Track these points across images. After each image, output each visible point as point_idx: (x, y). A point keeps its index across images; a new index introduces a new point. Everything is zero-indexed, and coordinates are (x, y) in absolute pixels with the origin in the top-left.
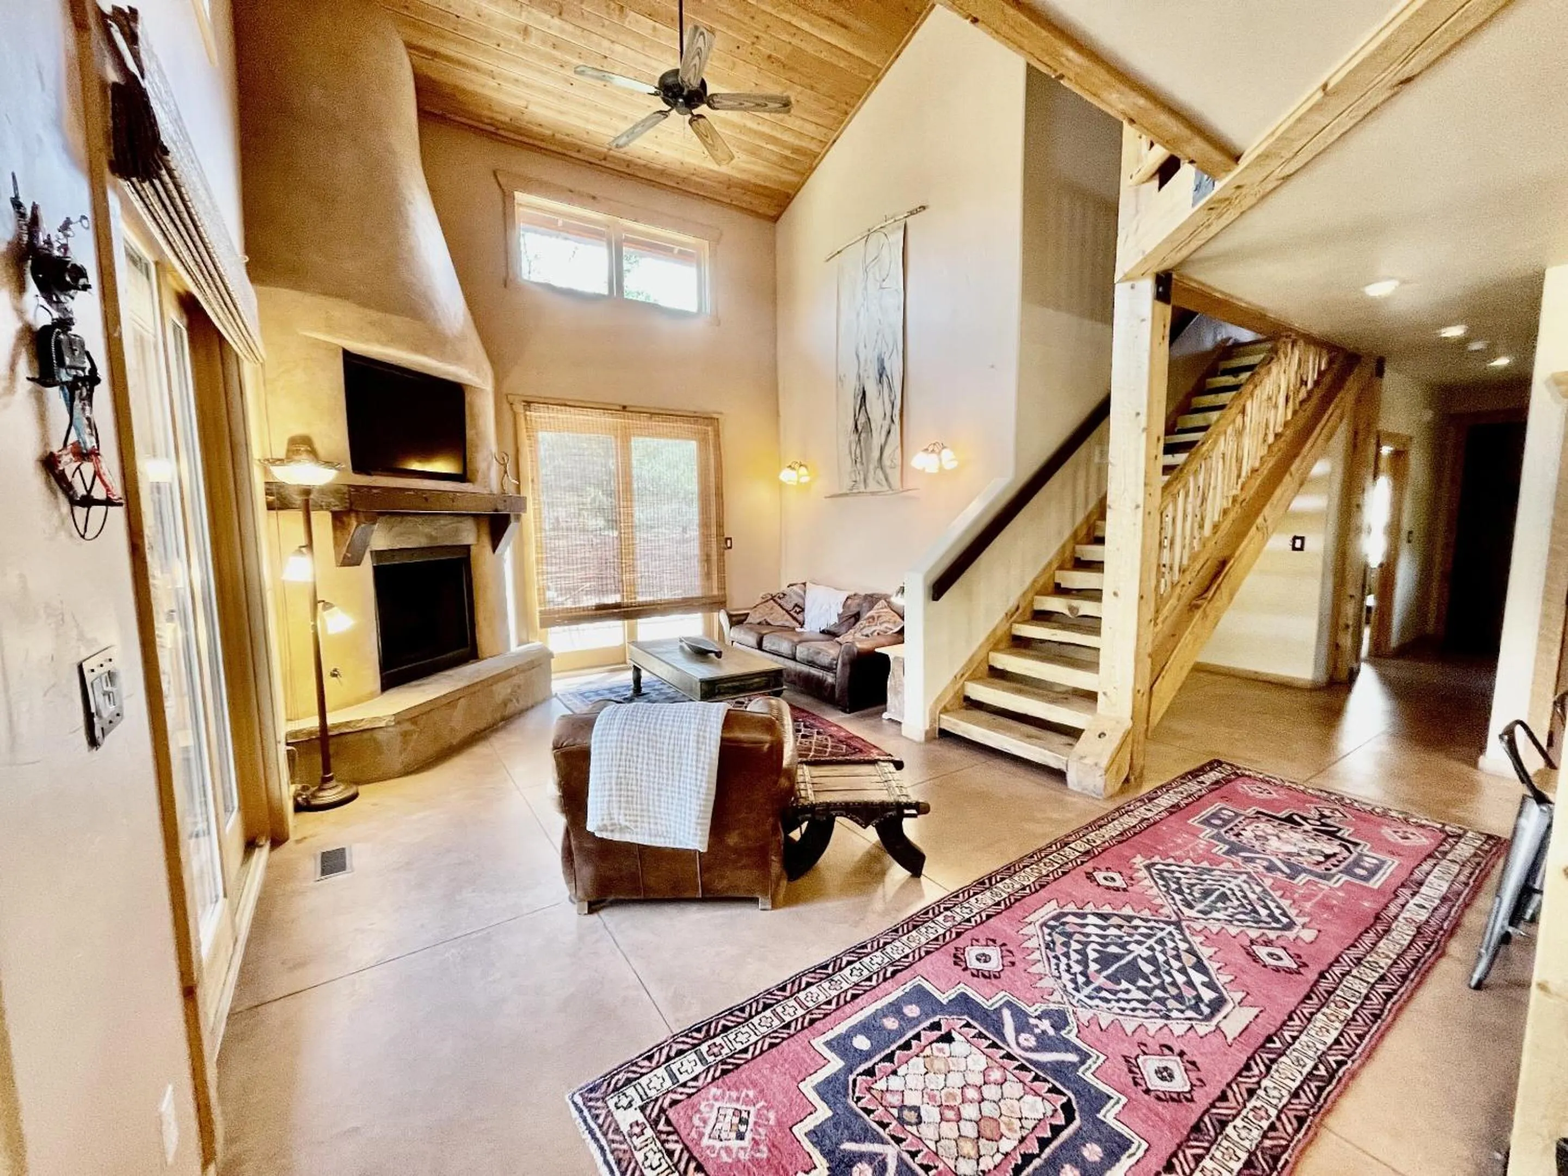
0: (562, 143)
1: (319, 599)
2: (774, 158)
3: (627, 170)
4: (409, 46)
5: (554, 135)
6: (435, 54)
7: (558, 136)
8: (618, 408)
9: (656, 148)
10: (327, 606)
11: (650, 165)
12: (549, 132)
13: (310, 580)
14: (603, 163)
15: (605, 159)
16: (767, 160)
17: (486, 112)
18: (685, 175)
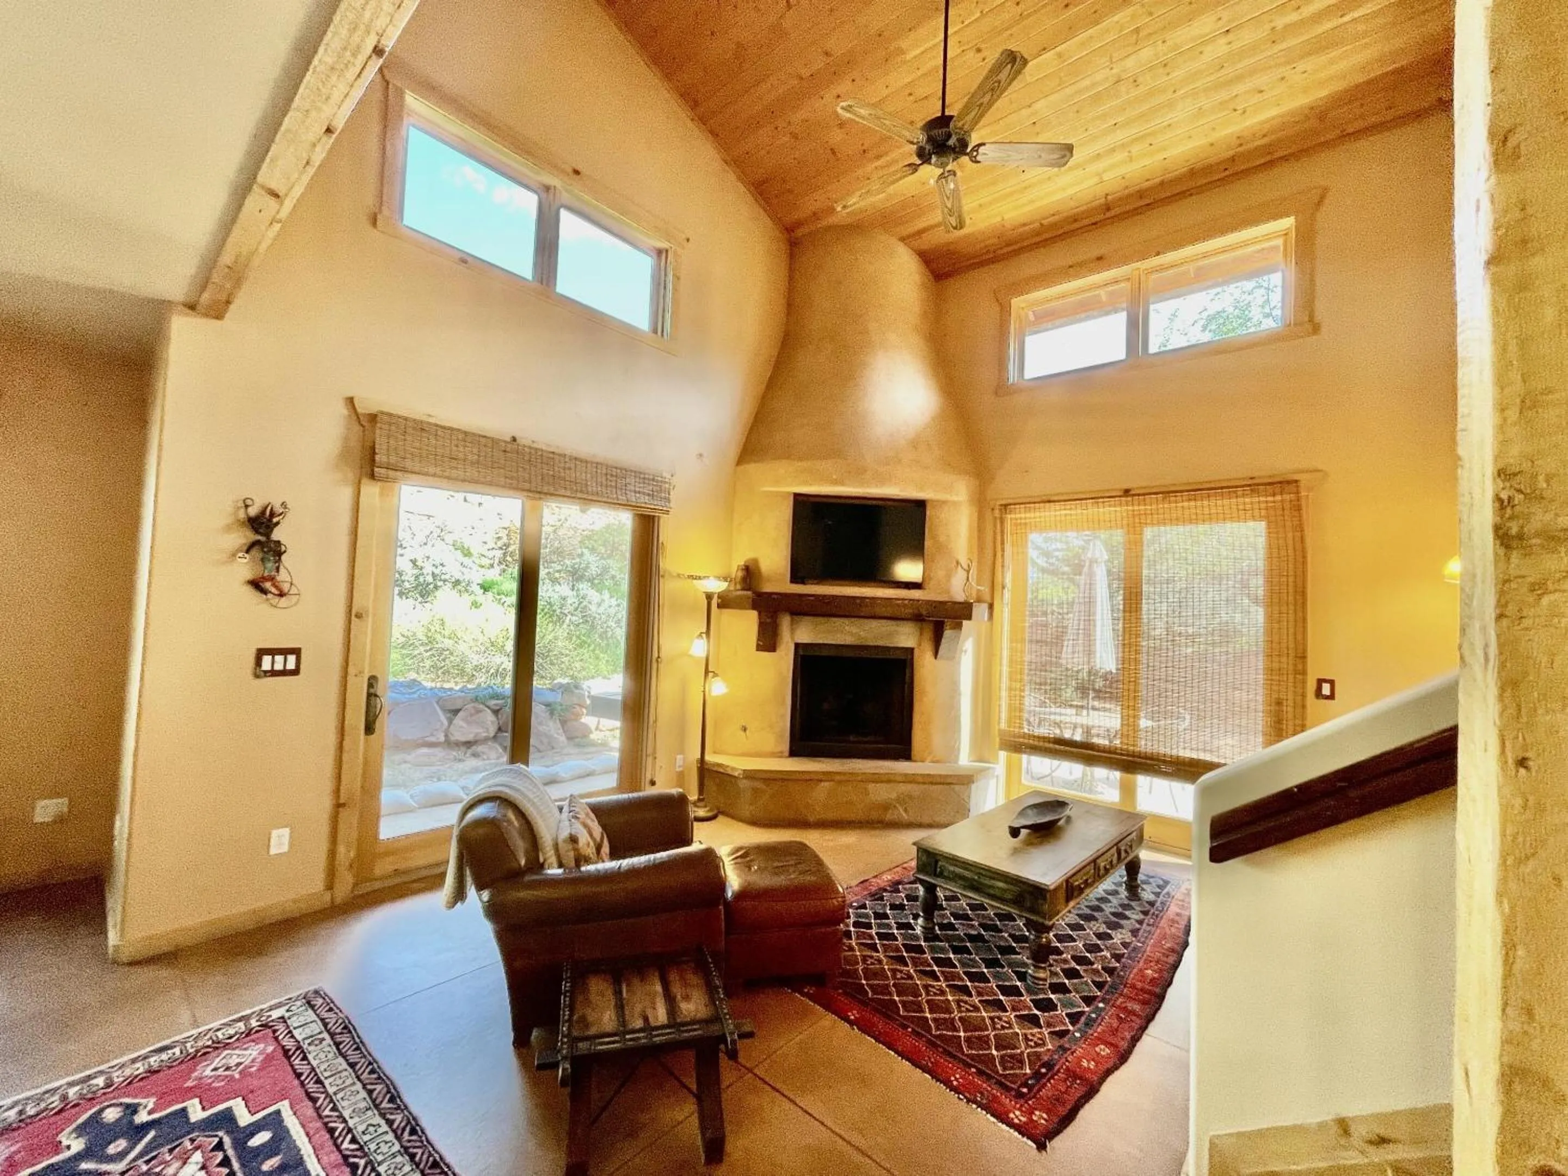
0: (1053, 226)
1: (710, 669)
2: (1381, 21)
3: (1142, 203)
4: (902, 239)
5: (1042, 224)
6: (920, 232)
7: (1045, 222)
8: (1119, 494)
9: (1160, 156)
10: (716, 675)
11: (1168, 176)
12: (1037, 225)
13: (704, 655)
14: (1108, 215)
15: (1108, 209)
16: (1365, 34)
17: (978, 247)
18: (1231, 153)
